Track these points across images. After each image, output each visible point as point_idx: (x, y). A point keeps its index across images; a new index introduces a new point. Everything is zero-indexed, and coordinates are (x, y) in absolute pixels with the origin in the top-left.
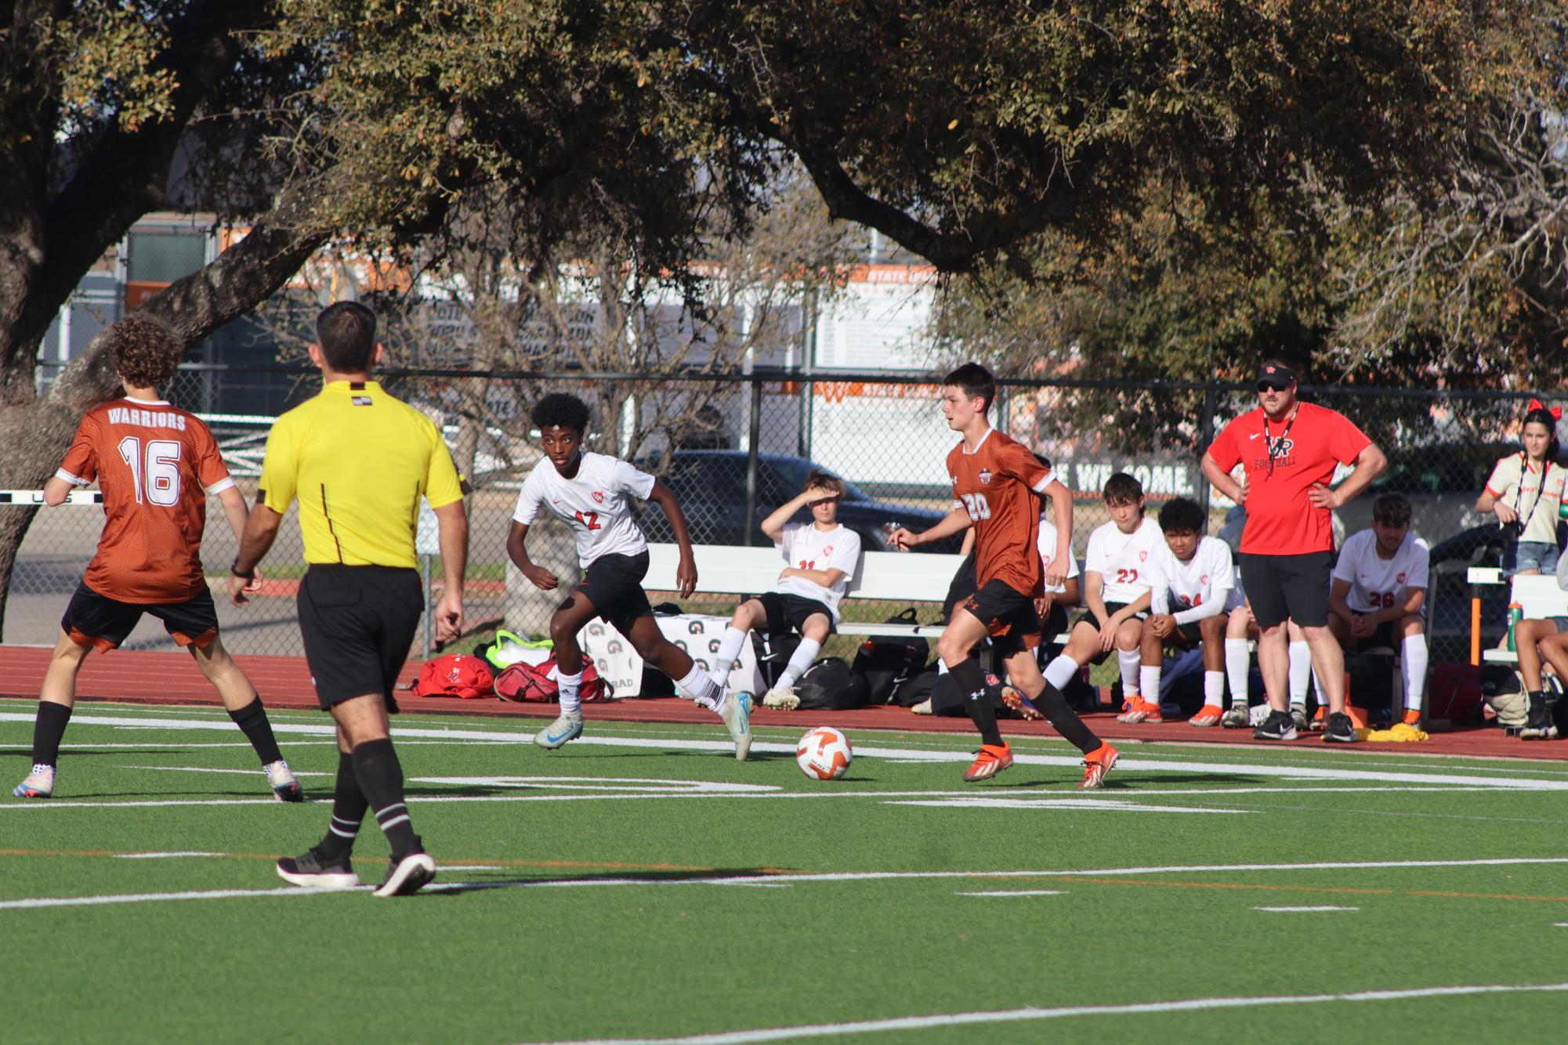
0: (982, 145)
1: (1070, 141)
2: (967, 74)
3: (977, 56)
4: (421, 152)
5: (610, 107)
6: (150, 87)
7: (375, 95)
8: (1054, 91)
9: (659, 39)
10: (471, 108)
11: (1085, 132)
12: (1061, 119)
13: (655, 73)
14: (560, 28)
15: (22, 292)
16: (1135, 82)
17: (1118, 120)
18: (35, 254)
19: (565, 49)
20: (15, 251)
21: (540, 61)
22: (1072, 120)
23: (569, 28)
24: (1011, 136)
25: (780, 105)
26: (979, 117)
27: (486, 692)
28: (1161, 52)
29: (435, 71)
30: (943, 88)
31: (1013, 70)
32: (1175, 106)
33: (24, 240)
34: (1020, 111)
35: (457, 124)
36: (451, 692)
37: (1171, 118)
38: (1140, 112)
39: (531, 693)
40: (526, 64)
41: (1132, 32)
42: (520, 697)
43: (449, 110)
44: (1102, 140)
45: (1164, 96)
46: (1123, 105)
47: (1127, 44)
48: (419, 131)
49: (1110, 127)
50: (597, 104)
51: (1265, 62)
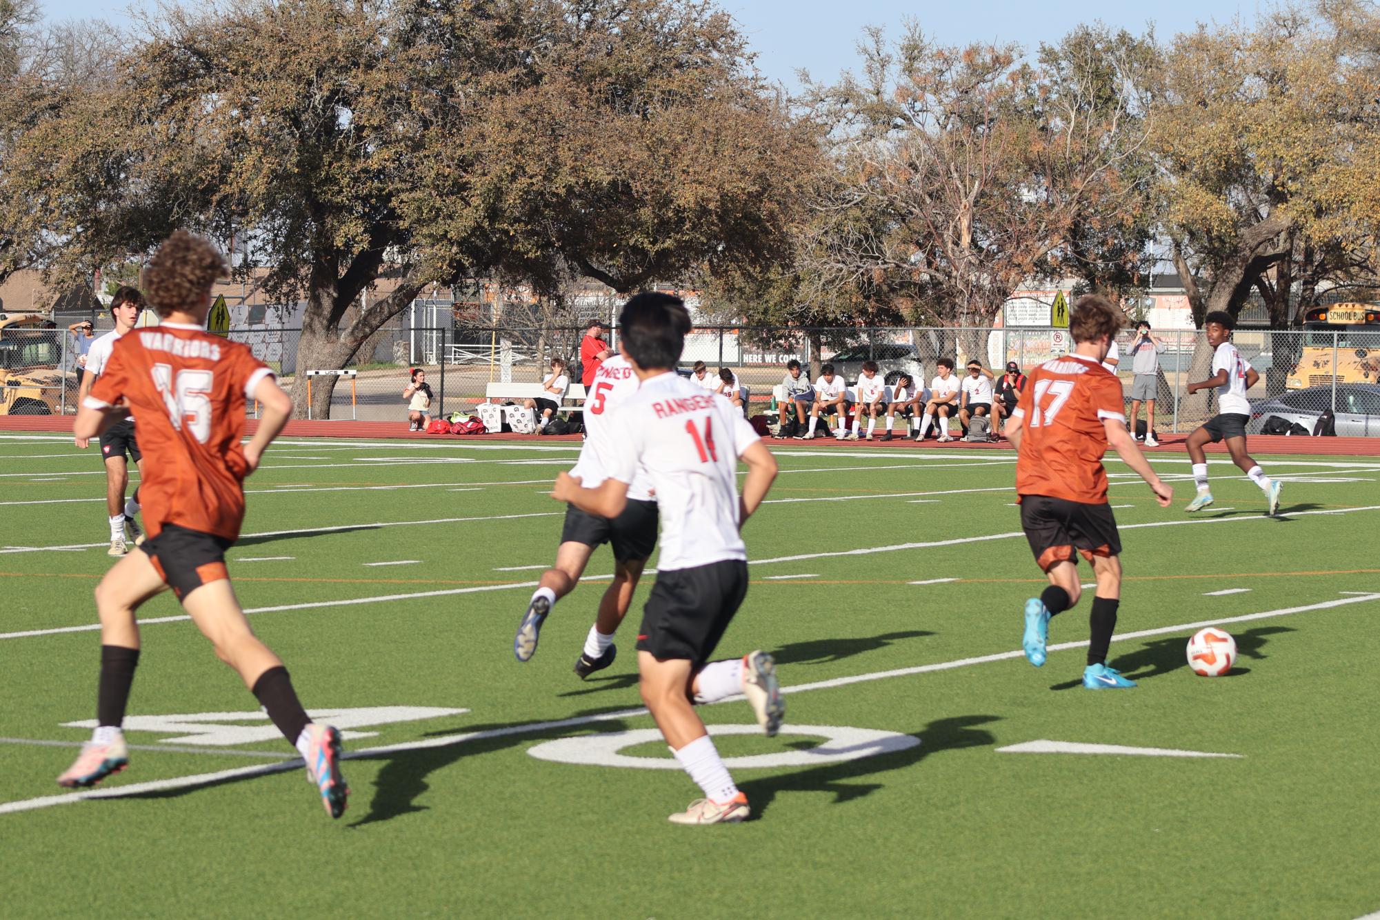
0: (626, 252)
1: (652, 250)
2: (619, 229)
3: (622, 223)
4: (443, 258)
5: (504, 242)
6: (362, 240)
7: (429, 240)
8: (648, 233)
9: (517, 220)
10: (460, 244)
11: (657, 247)
12: (650, 243)
13: (515, 230)
14: (485, 217)
15: (332, 307)
16: (673, 230)
17: (668, 243)
18: (335, 295)
19: (486, 224)
20: (329, 294)
21: (479, 227)
22: (653, 243)
23: (487, 217)
24: (634, 248)
25: (558, 240)
26: (624, 243)
27: (448, 432)
28: (681, 221)
29: (446, 232)
30: (612, 234)
31: (634, 227)
32: (686, 238)
33: (331, 291)
34: (637, 241)
35: (455, 249)
36: (437, 432)
37: (685, 241)
38: (675, 240)
39: (462, 432)
40: (474, 229)
41: (670, 214)
42: (458, 433)
43: (452, 244)
44: (664, 250)
45: (683, 234)
46: (670, 238)
47: (670, 218)
48: (442, 251)
49: (666, 245)
50: (500, 242)
51: (713, 224)
